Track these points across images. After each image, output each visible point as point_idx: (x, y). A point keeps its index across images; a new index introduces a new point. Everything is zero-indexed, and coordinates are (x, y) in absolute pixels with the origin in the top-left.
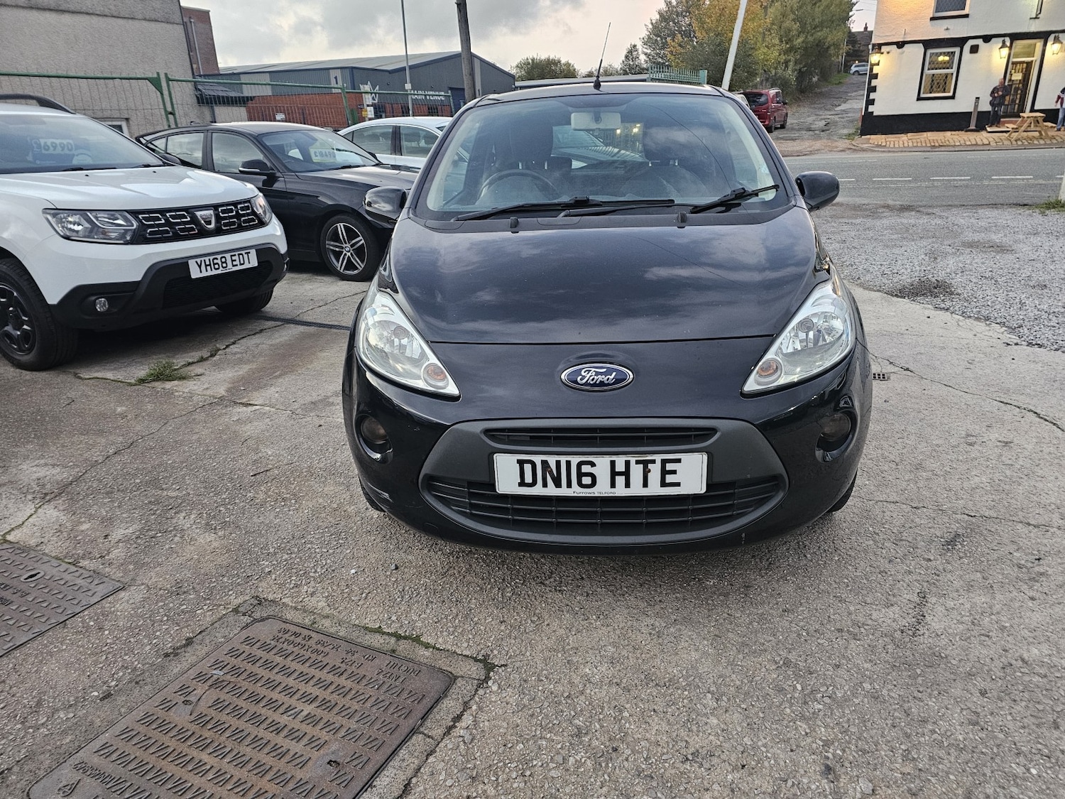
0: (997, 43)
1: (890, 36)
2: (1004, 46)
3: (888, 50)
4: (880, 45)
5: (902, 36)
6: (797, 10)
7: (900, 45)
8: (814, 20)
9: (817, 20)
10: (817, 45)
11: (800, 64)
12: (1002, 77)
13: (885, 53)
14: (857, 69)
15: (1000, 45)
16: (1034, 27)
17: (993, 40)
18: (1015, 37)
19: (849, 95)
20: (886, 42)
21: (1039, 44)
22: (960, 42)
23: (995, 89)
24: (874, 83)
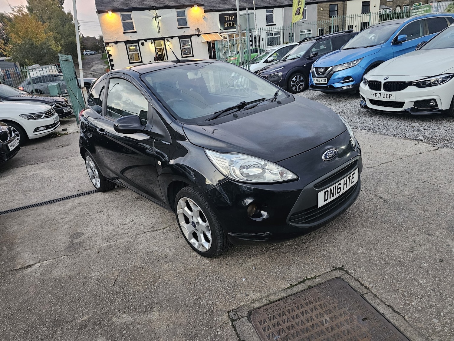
0: (149, 42)
1: (110, 40)
2: (152, 43)
3: (112, 45)
4: (108, 43)
5: (115, 39)
6: (56, 29)
7: (116, 43)
8: (65, 33)
9: (67, 33)
10: (71, 44)
11: (67, 51)
12: (155, 54)
13: (111, 46)
14: (86, 53)
15: (151, 43)
16: (159, 36)
17: (148, 40)
18: (155, 39)
19: (92, 63)
20: (110, 42)
21: (162, 42)
22: (137, 41)
23: (155, 58)
24: (111, 58)
